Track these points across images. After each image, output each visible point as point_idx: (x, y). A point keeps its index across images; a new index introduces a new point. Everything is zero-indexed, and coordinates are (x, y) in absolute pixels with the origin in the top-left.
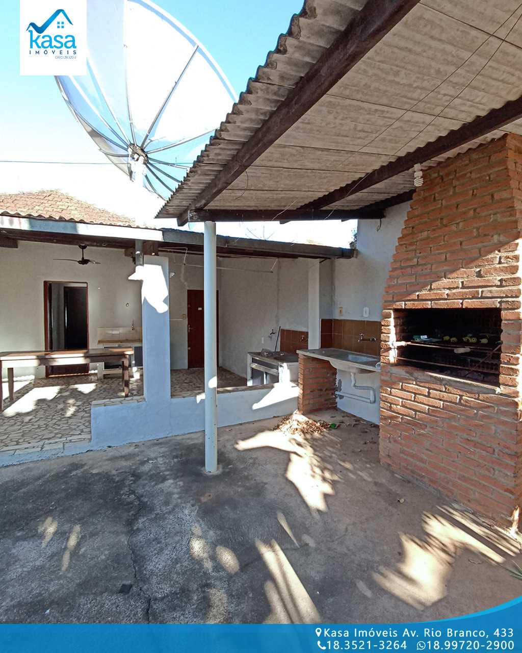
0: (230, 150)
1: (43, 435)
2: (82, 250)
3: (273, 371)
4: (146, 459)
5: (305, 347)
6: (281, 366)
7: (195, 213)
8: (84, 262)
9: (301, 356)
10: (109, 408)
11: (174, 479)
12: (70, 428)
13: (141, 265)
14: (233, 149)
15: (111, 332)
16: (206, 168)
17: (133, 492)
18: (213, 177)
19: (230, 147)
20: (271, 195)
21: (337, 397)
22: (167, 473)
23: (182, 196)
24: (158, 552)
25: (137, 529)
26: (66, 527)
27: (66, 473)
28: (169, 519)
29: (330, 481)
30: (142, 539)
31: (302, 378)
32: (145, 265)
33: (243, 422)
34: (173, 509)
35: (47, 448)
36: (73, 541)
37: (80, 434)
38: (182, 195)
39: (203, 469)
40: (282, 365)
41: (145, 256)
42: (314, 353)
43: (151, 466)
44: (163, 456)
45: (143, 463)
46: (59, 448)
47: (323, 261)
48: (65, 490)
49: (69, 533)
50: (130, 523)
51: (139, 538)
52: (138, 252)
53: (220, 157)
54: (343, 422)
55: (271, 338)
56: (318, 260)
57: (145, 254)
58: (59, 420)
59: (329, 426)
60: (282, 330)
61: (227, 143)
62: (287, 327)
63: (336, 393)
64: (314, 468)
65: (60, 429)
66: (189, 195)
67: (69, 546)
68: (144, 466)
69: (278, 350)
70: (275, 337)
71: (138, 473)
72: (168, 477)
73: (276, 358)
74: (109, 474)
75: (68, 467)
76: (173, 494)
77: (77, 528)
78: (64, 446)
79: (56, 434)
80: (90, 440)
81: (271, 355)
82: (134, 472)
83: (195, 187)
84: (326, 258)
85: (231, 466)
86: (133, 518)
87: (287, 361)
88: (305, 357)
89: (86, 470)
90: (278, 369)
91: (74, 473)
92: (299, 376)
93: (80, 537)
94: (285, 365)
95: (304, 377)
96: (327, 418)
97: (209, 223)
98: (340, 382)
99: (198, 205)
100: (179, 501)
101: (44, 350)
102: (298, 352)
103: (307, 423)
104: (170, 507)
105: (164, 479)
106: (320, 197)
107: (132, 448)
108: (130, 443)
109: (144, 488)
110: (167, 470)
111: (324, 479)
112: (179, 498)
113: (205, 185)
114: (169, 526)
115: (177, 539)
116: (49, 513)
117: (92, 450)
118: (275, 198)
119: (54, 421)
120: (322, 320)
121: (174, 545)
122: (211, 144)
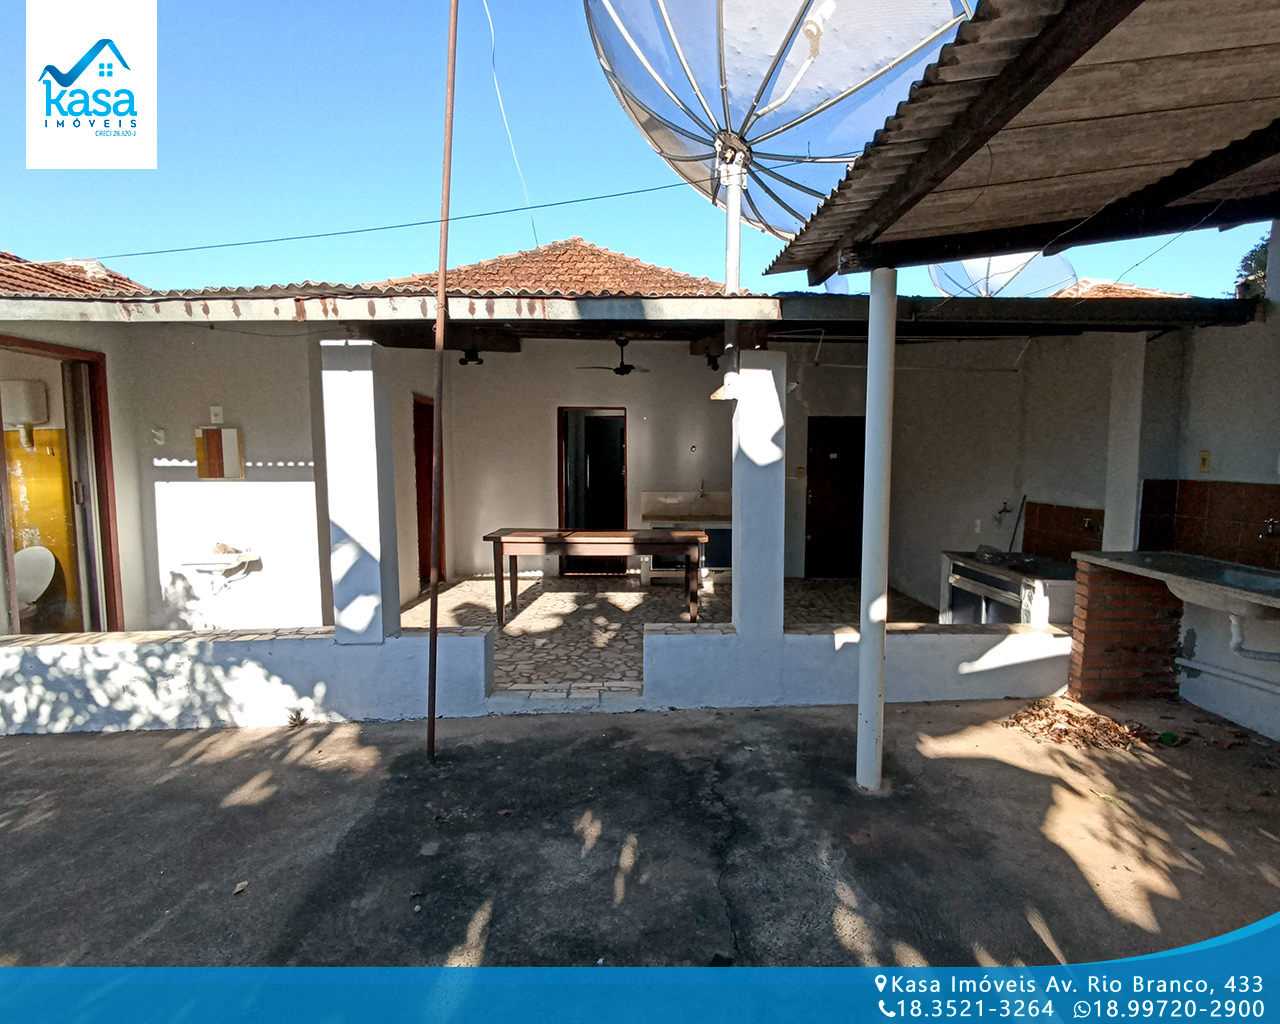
0: (951, 104)
1: (565, 674)
2: (619, 348)
3: (1008, 597)
4: (738, 742)
5: (1093, 545)
6: (1029, 587)
7: (852, 254)
8: (624, 370)
9: (1082, 566)
10: (674, 638)
11: (796, 788)
12: (605, 666)
13: (734, 370)
14: (959, 102)
15: (663, 499)
16: (891, 154)
17: (720, 798)
18: (901, 172)
19: (955, 97)
20: (1031, 191)
21: (1180, 672)
22: (780, 774)
23: (828, 222)
24: (774, 916)
25: (733, 865)
26: (616, 832)
27: (607, 743)
28: (790, 861)
29: (1164, 867)
30: (742, 886)
31: (1084, 616)
32: (741, 371)
33: (934, 699)
34: (797, 845)
35: (575, 695)
36: (627, 859)
37: (621, 680)
38: (829, 219)
39: (850, 780)
40: (1031, 583)
41: (742, 352)
42: (1119, 560)
43: (748, 755)
44: (768, 742)
45: (733, 748)
46: (594, 699)
47: (1155, 337)
48: (608, 771)
49: (622, 844)
50: (719, 852)
51: (737, 882)
52: (730, 346)
53: (926, 125)
54: (1196, 734)
55: (999, 521)
56: (1142, 336)
57: (742, 348)
58: (587, 651)
59: (1156, 737)
60: (1029, 503)
61: (948, 90)
62: (1043, 498)
63: (1178, 661)
64: (1118, 826)
65: (589, 666)
66: (844, 217)
67: (622, 866)
68: (735, 754)
69: (1018, 549)
70: (1010, 519)
71: (727, 765)
72: (783, 782)
73: (1013, 568)
74: (675, 756)
75: (609, 733)
76: (795, 817)
77: (632, 839)
78: (600, 696)
79: (584, 674)
80: (640, 692)
81: (1000, 559)
82: (719, 761)
83: (858, 200)
84: (1166, 329)
85: (911, 786)
86: (724, 844)
87: (1043, 576)
88: (1095, 570)
89: (635, 744)
90: (1019, 593)
91: (619, 744)
92: (1076, 613)
93: (638, 854)
94: (1038, 584)
95: (1088, 615)
96: (1150, 717)
97: (882, 271)
98: (1191, 635)
99: (861, 236)
100: (807, 832)
101: (557, 527)
102: (1075, 555)
103: (1093, 722)
104: (791, 839)
105: (774, 786)
106: (1166, 175)
107: (712, 718)
108: (707, 707)
109: (741, 794)
110: (778, 769)
111: (1145, 858)
112: (806, 827)
113: (880, 192)
114: (791, 874)
115: (808, 901)
116: (587, 804)
117: (643, 711)
118: (1041, 195)
119: (579, 652)
120: (1145, 481)
121: (803, 912)
122: (912, 100)
